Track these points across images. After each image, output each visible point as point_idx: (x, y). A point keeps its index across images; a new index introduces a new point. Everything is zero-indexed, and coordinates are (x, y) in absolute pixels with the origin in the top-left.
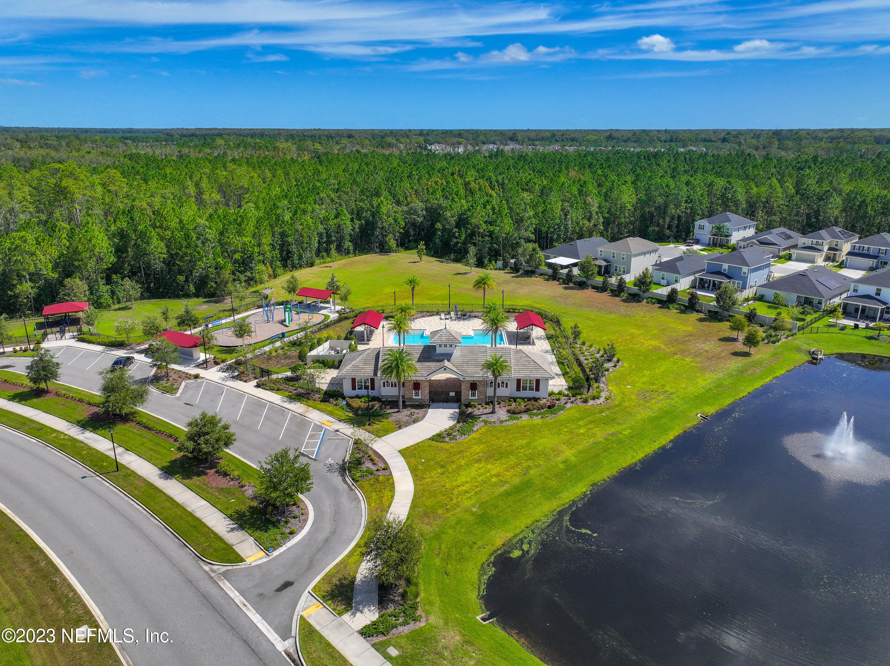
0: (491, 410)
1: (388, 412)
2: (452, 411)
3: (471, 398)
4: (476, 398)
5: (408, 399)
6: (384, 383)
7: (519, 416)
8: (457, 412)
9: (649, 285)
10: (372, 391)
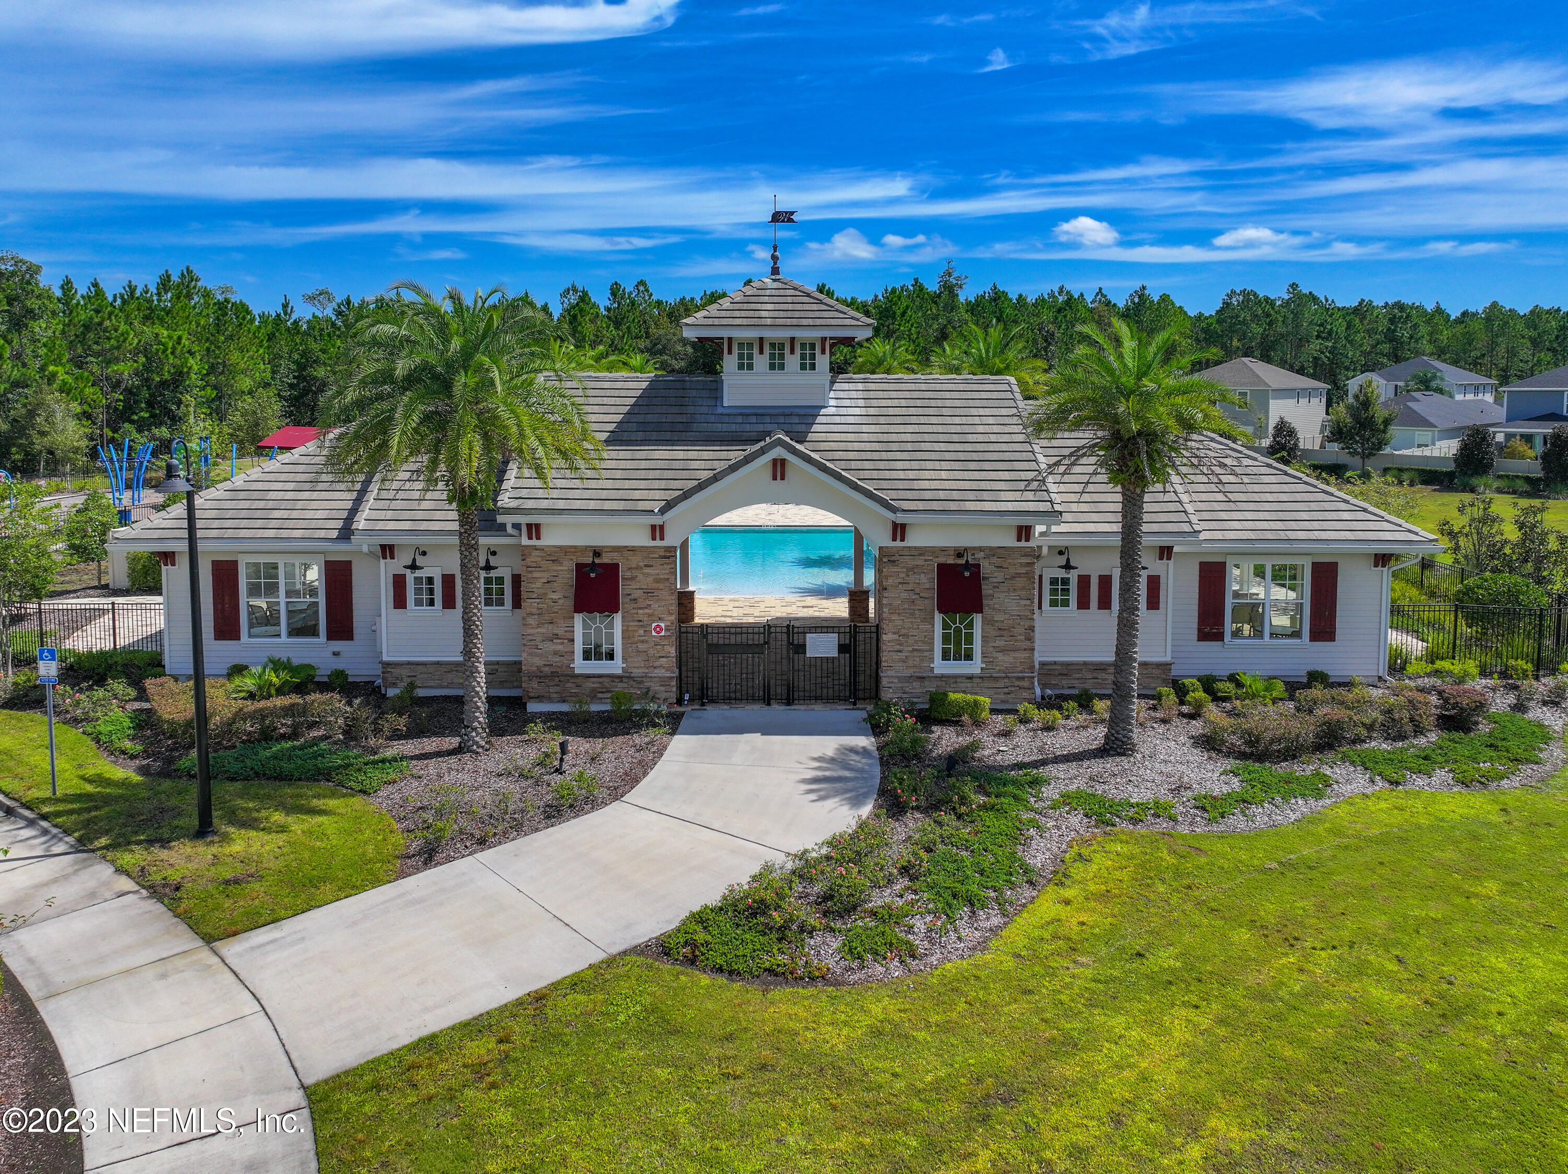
0: (1097, 735)
1: (389, 753)
2: (828, 745)
3: (940, 667)
4: (975, 667)
5: (541, 677)
6: (399, 583)
7: (1303, 769)
8: (865, 752)
9: (1384, 432)
10: (338, 645)
